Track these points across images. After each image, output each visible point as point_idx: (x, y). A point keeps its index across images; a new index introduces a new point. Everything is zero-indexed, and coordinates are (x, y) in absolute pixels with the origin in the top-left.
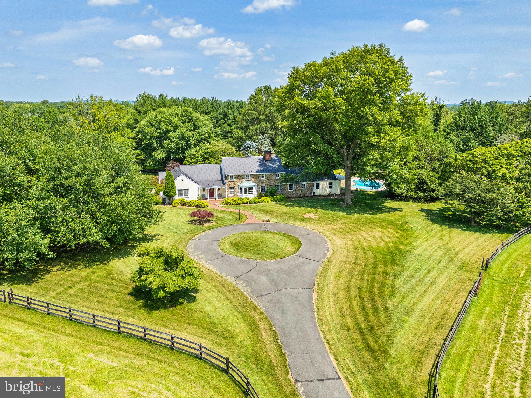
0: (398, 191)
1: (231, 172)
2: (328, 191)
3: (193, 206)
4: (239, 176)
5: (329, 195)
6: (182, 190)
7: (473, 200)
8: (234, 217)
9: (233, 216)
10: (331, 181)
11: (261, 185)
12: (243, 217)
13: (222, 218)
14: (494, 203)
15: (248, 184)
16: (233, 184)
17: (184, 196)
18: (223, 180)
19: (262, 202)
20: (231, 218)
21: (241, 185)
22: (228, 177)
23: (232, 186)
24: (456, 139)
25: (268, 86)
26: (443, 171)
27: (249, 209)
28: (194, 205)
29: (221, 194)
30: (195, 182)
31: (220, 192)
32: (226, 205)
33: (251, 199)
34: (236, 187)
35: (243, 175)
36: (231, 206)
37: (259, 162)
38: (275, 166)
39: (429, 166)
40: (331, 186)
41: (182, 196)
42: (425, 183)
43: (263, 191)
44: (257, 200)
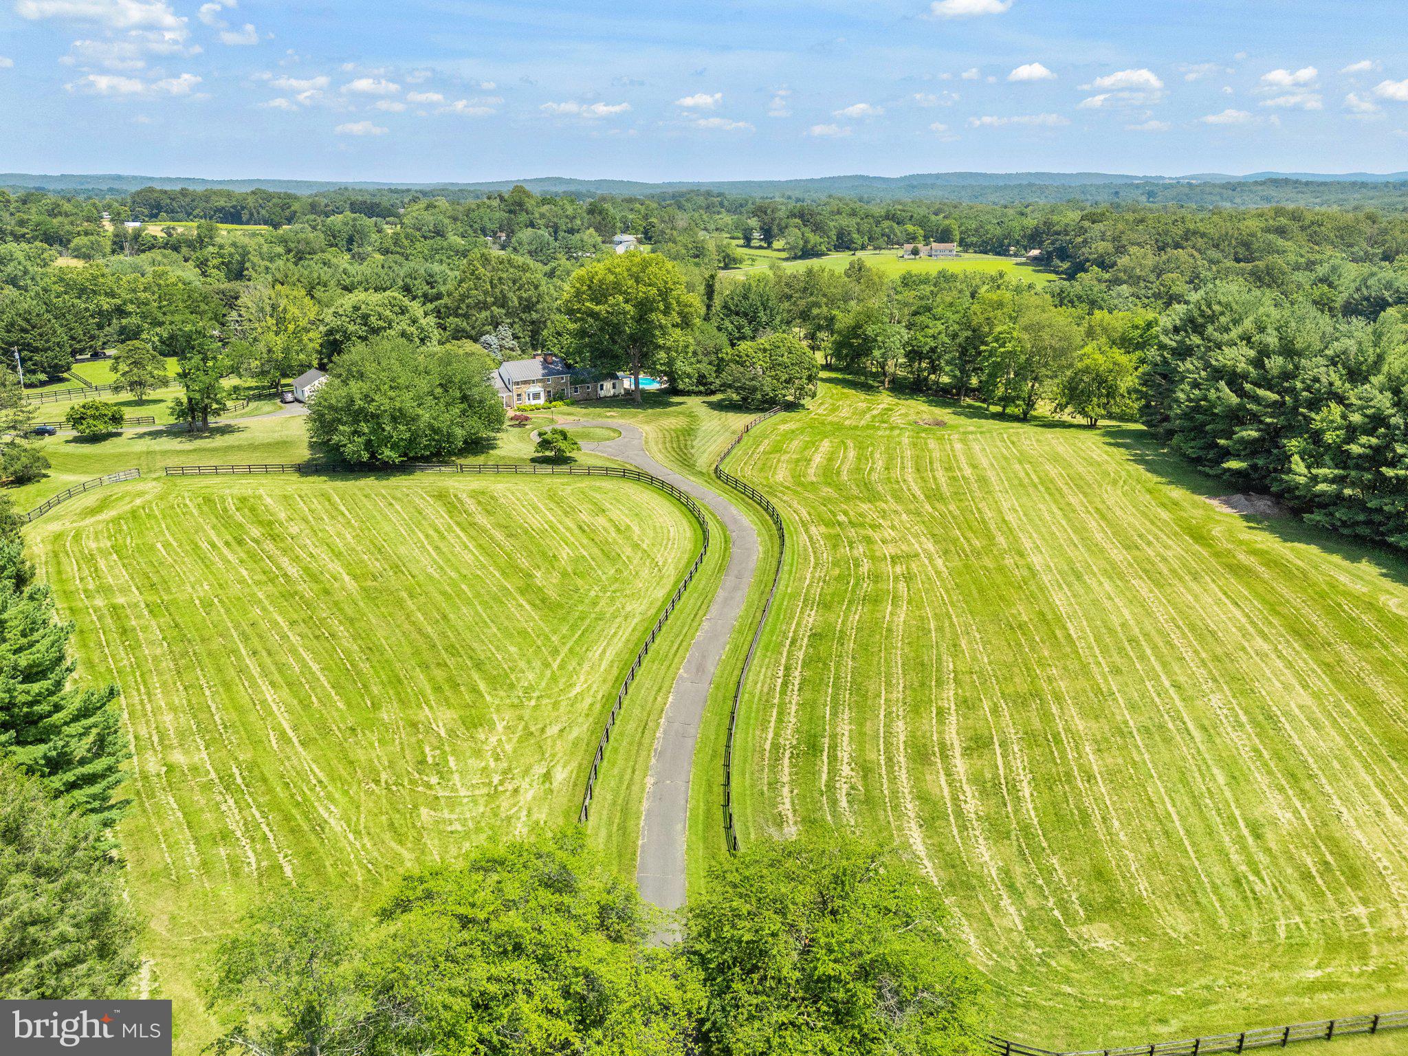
0: (681, 387)
2: (612, 392)
4: (525, 381)
5: (614, 396)
7: (741, 388)
10: (614, 382)
11: (549, 389)
14: (754, 390)
15: (535, 390)
21: (529, 391)
24: (730, 327)
26: (718, 365)
34: (523, 394)
35: (529, 380)
37: (542, 365)
39: (706, 359)
40: (614, 387)
42: (704, 376)
43: (551, 395)
44: (547, 405)
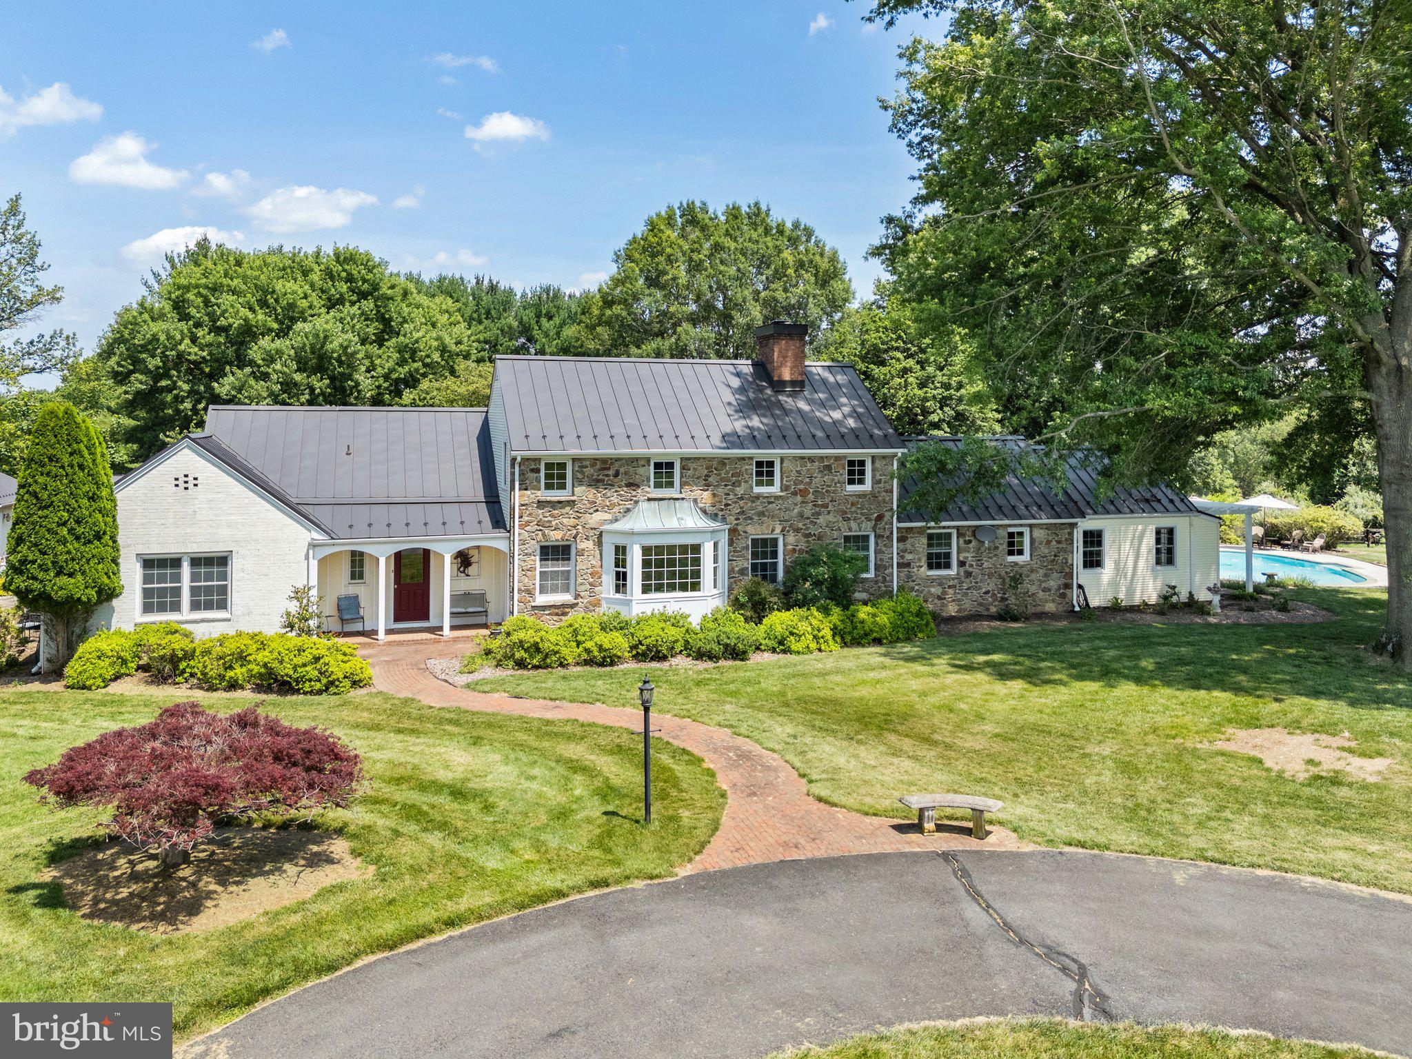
1: (553, 435)
2: (1154, 581)
3: (233, 686)
4: (604, 464)
6: (176, 562)
8: (580, 786)
9: (575, 767)
10: (1166, 521)
11: (756, 531)
12: (674, 781)
13: (458, 793)
15: (672, 523)
16: (567, 519)
17: (195, 606)
18: (493, 500)
19: (781, 646)
20: (555, 797)
21: (624, 525)
22: (528, 469)
23: (555, 537)
25: (698, 204)
27: (702, 694)
28: (239, 672)
29: (481, 598)
30: (297, 509)
31: (471, 584)
32: (508, 673)
33: (695, 622)
34: (588, 545)
35: (634, 461)
36: (550, 679)
37: (736, 391)
38: (837, 415)
40: (1165, 551)
41: (176, 607)
43: (764, 571)
44: (739, 629)
